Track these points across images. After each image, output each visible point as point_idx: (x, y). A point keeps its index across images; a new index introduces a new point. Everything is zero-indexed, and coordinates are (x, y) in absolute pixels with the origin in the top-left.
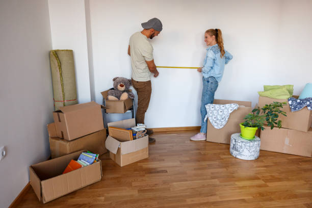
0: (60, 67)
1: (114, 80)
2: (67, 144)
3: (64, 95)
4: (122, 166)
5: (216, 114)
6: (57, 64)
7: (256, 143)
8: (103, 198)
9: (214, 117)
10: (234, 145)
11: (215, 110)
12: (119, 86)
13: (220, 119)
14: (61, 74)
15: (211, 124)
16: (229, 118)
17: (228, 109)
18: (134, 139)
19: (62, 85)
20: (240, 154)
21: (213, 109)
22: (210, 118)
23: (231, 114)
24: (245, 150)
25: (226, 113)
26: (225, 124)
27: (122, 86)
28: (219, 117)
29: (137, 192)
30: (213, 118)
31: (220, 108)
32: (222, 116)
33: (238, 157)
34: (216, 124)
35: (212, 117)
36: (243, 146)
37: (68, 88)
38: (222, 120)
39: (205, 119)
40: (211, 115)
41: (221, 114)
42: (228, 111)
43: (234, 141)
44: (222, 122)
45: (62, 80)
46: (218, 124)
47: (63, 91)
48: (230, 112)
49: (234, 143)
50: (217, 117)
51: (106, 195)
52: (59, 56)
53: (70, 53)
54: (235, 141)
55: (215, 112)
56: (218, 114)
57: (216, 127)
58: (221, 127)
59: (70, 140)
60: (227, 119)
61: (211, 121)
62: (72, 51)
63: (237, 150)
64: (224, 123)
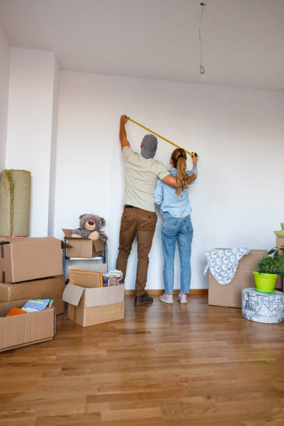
0: (12, 190)
1: (81, 217)
2: (10, 288)
3: (12, 228)
4: (84, 325)
5: (219, 264)
6: (8, 187)
7: (277, 297)
8: (55, 357)
9: (217, 267)
10: (247, 301)
11: (218, 257)
12: (87, 224)
13: (225, 269)
14: (12, 200)
15: (213, 277)
16: (238, 269)
17: (235, 256)
18: (104, 286)
19: (12, 215)
20: (257, 315)
21: (215, 256)
22: (212, 270)
23: (240, 261)
24: (263, 307)
25: (232, 261)
26: (232, 277)
27: (91, 223)
28: (224, 267)
29: (106, 352)
30: (216, 269)
31: (225, 254)
32: (227, 265)
33: (255, 319)
34: (220, 278)
35: (214, 267)
36: (260, 301)
37: (18, 219)
38: (229, 272)
39: (206, 271)
40: (212, 264)
41: (226, 262)
42: (236, 257)
43: (246, 296)
44: (228, 274)
45: (12, 208)
46: (223, 277)
47: (11, 222)
48: (239, 258)
49: (247, 299)
50: (221, 267)
51: (58, 354)
52: (13, 177)
53: (27, 175)
54: (249, 296)
55: (218, 260)
56: (223, 264)
57: (220, 282)
58: (228, 282)
59: (14, 282)
60: (235, 270)
61: (213, 273)
62: (29, 173)
63: (251, 309)
64: (232, 275)
